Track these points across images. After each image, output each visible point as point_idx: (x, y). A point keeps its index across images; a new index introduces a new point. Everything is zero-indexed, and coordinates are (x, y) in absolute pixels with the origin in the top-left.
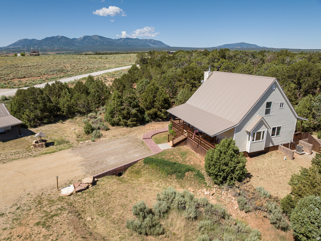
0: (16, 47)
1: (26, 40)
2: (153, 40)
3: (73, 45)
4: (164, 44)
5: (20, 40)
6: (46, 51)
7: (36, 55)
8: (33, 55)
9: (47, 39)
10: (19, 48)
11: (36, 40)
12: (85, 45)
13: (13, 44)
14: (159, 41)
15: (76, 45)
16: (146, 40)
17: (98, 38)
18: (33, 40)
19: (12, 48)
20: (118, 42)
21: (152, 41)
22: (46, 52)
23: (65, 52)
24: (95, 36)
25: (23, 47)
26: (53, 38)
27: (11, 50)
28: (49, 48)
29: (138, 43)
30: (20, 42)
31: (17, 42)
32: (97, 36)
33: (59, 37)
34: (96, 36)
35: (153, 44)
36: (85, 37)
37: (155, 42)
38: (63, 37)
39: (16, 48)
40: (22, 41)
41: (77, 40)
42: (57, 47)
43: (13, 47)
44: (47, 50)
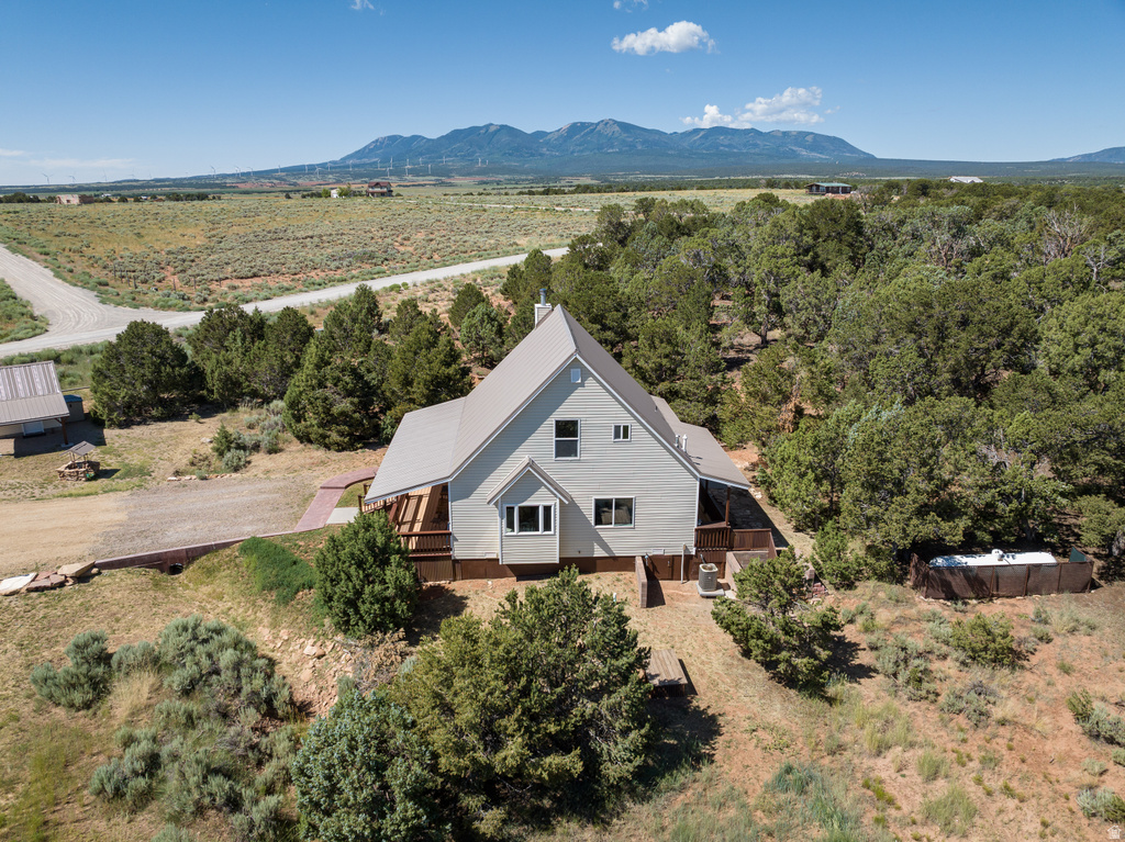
0: (366, 160)
1: (393, 139)
2: (812, 133)
3: (532, 155)
4: (853, 150)
5: (377, 141)
6: (447, 173)
7: (383, 194)
8: (373, 194)
9: (456, 135)
10: (371, 164)
11: (424, 138)
12: (572, 153)
13: (357, 152)
14: (835, 138)
15: (541, 155)
16: (784, 133)
17: (617, 128)
18: (415, 138)
19: (354, 166)
20: (685, 144)
21: (809, 138)
22: (449, 177)
23: (507, 176)
24: (607, 124)
25: (385, 161)
26: (473, 130)
27: (349, 172)
28: (458, 165)
29: (756, 145)
30: (378, 145)
31: (370, 144)
32: (615, 122)
33: (492, 129)
34: (611, 122)
35: (812, 150)
36: (576, 128)
37: (820, 142)
38: (503, 127)
39: (364, 165)
40: (382, 143)
41: (548, 137)
42: (483, 162)
43: (358, 162)
44: (451, 171)
